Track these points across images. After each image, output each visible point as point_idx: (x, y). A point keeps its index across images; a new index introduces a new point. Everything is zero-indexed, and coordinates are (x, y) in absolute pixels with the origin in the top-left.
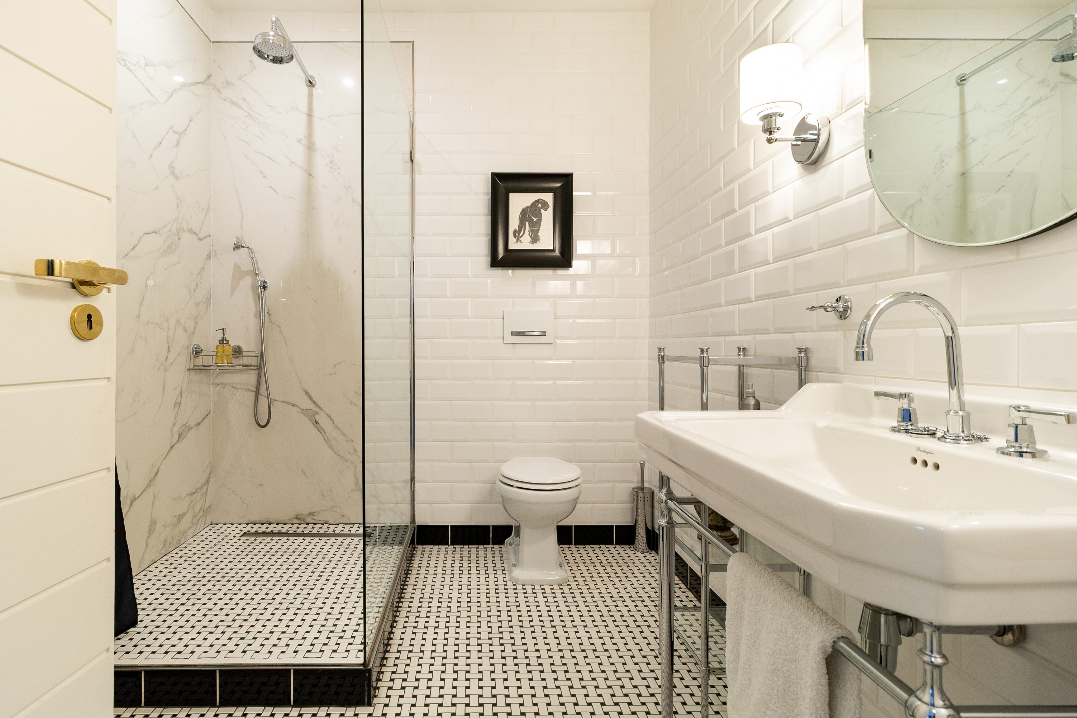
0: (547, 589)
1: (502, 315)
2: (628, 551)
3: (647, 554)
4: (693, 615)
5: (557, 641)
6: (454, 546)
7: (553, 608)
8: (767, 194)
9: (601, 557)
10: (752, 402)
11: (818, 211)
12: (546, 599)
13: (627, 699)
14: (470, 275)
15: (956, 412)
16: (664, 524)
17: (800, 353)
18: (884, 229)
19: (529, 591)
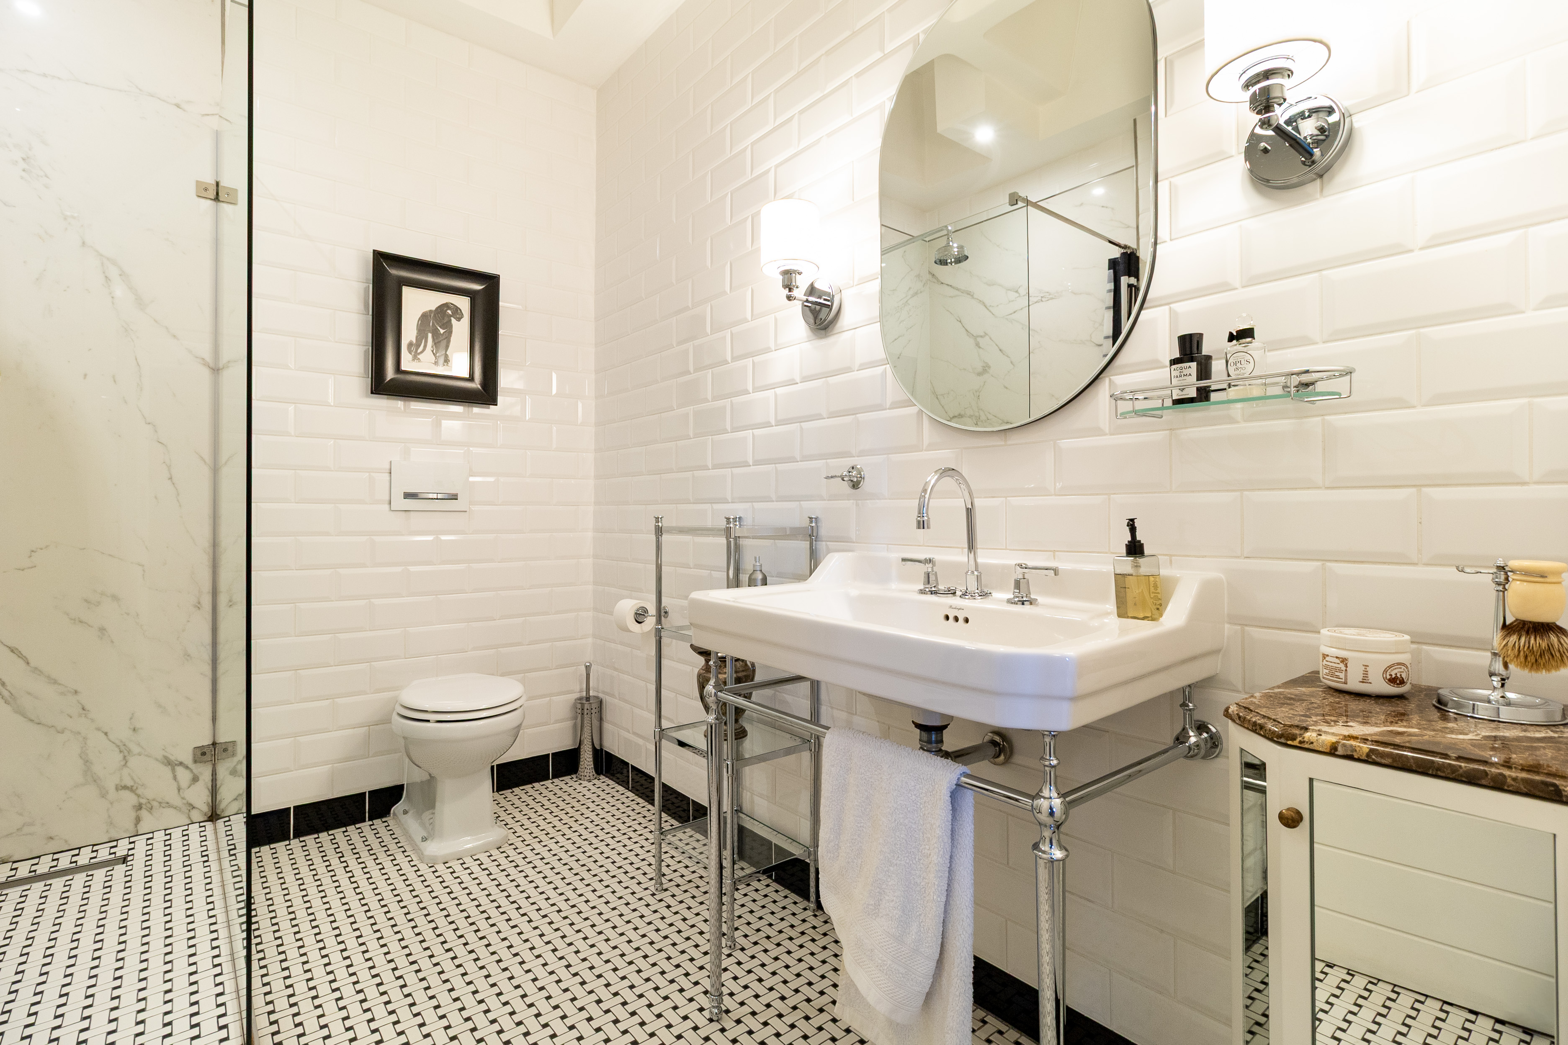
0: (483, 857)
1: (388, 467)
2: (571, 783)
3: (596, 781)
4: (674, 836)
5: (526, 918)
6: (302, 839)
7: (503, 880)
8: (767, 350)
9: (539, 798)
10: (759, 576)
11: (828, 379)
12: (487, 872)
13: (640, 953)
14: (331, 401)
15: (973, 572)
16: (713, 721)
17: (811, 522)
18: (895, 405)
19: (458, 868)
